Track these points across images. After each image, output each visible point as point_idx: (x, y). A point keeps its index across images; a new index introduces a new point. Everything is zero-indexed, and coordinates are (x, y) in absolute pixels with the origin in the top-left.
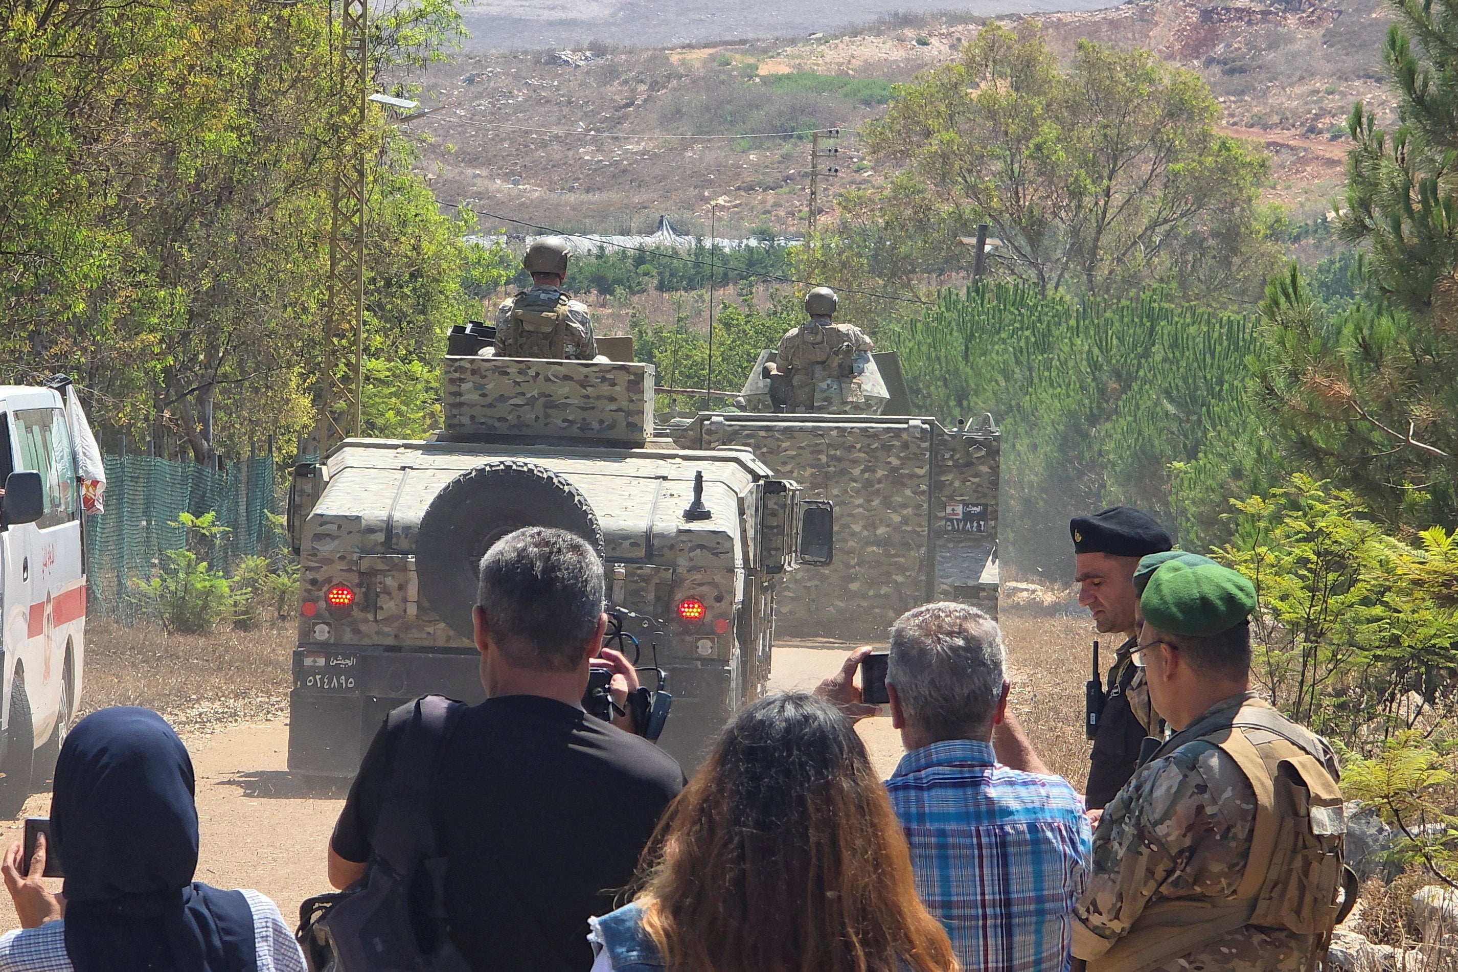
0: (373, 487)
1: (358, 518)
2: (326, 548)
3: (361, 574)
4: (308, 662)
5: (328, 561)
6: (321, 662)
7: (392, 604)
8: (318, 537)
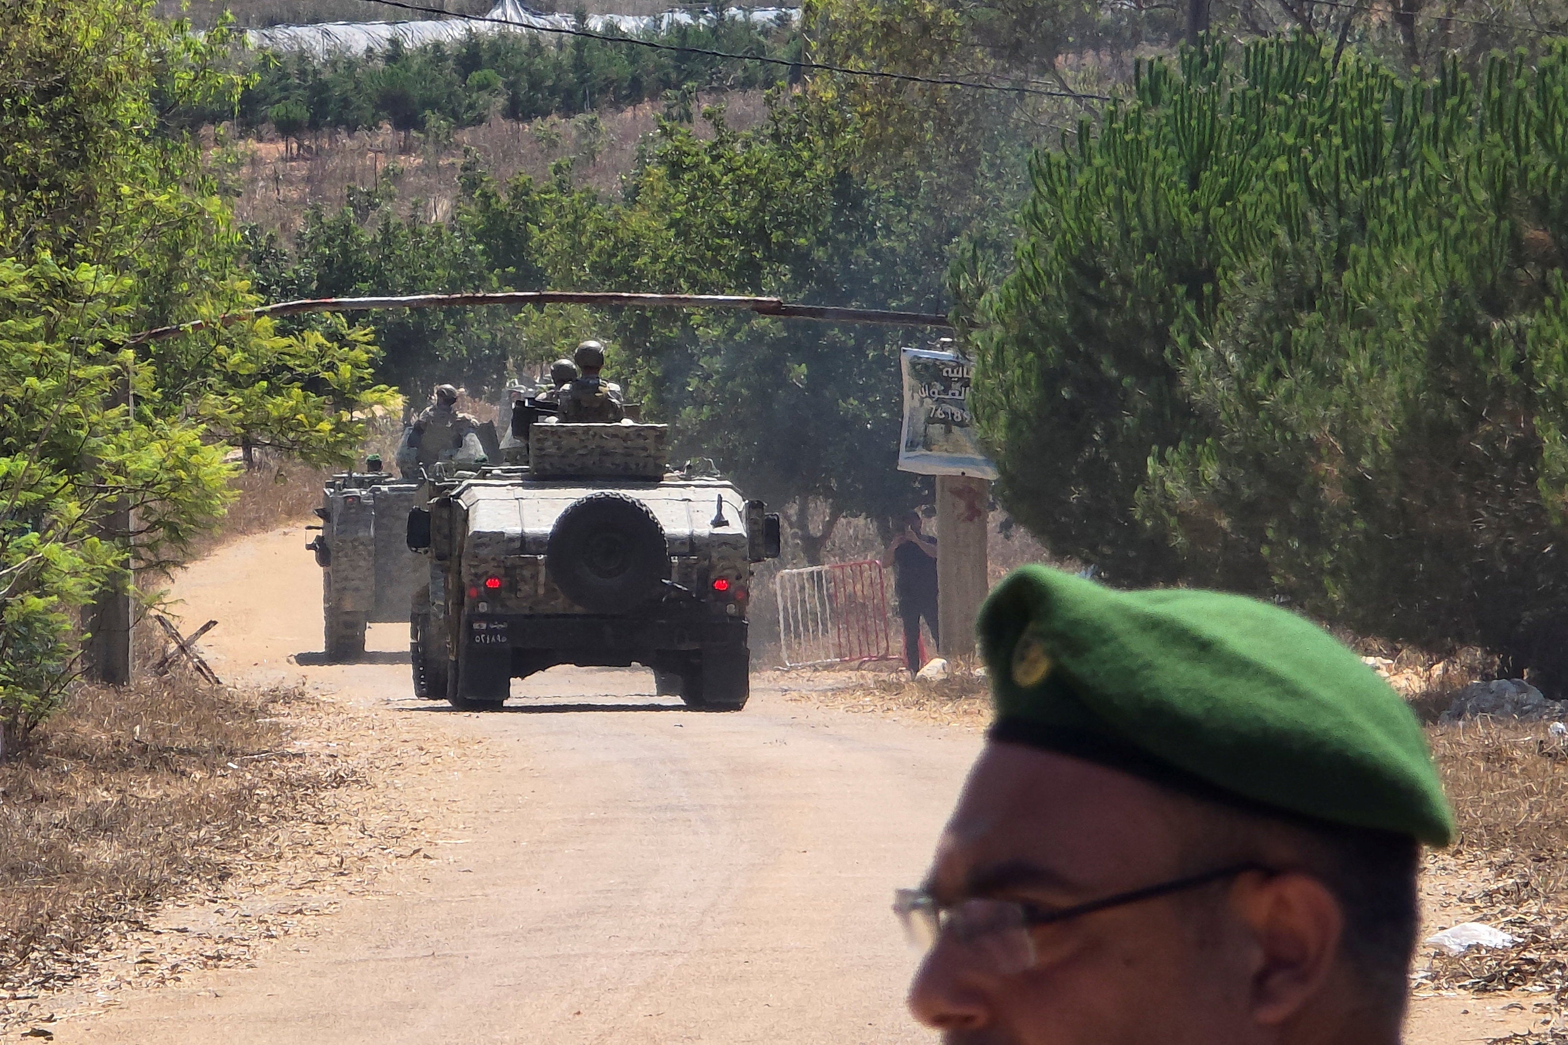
0: (502, 512)
1: (503, 533)
2: (483, 552)
3: (506, 568)
4: (476, 626)
5: (485, 561)
6: (484, 626)
7: (526, 587)
8: (477, 546)
